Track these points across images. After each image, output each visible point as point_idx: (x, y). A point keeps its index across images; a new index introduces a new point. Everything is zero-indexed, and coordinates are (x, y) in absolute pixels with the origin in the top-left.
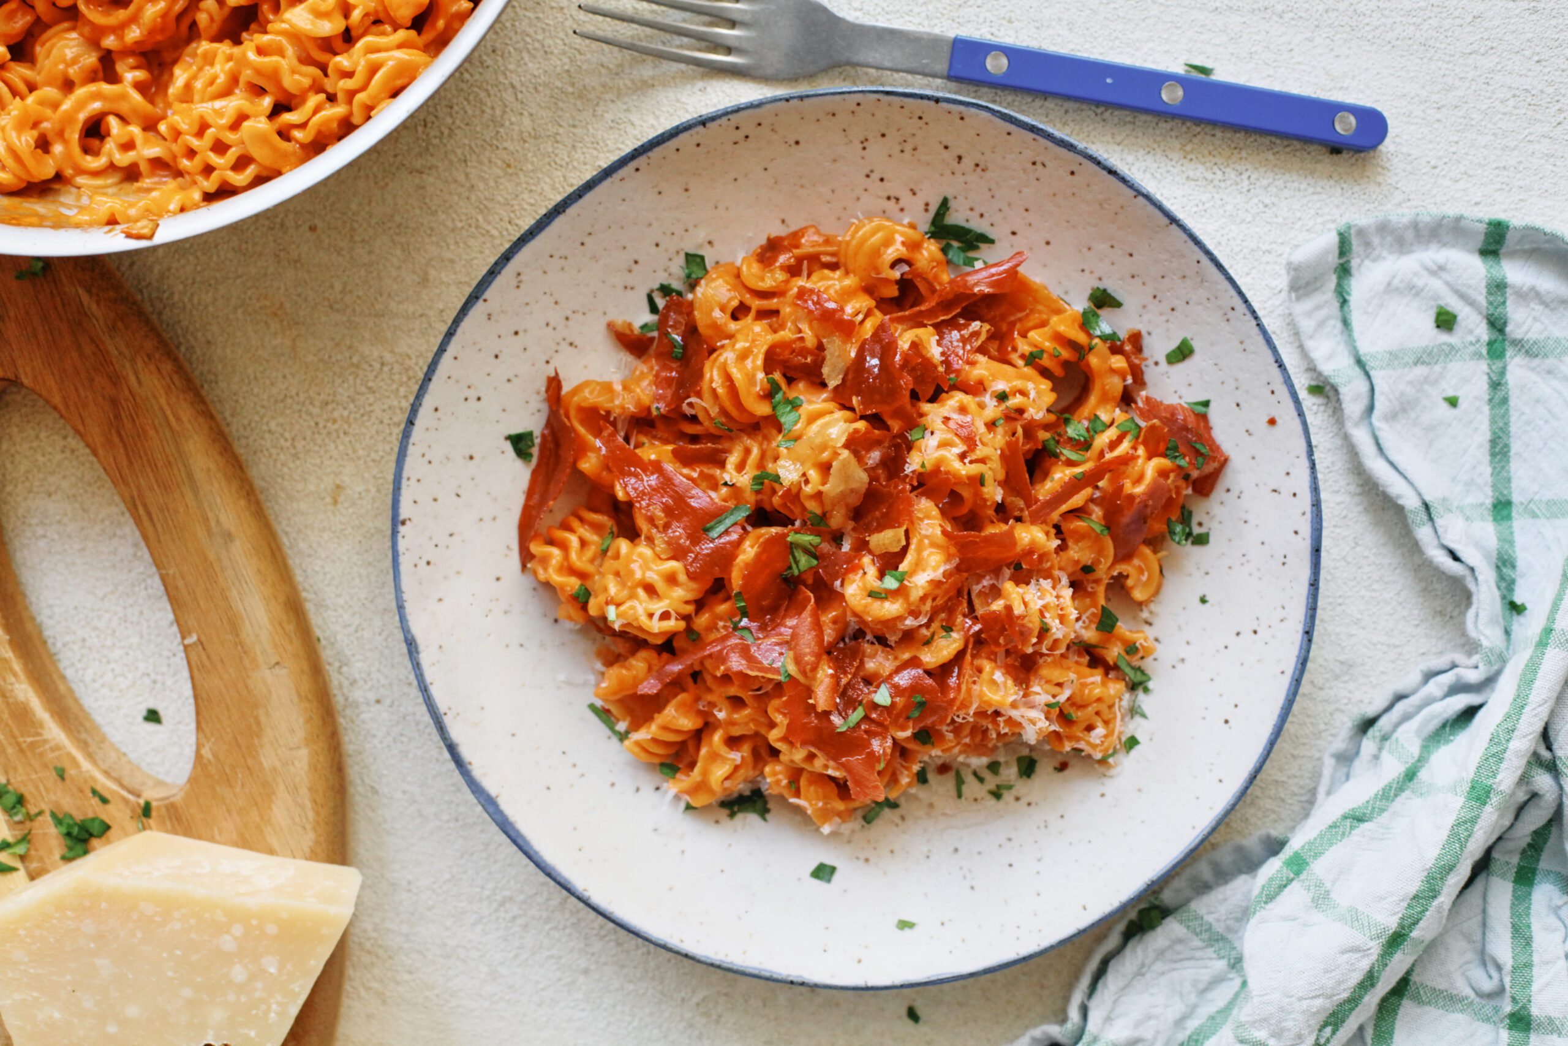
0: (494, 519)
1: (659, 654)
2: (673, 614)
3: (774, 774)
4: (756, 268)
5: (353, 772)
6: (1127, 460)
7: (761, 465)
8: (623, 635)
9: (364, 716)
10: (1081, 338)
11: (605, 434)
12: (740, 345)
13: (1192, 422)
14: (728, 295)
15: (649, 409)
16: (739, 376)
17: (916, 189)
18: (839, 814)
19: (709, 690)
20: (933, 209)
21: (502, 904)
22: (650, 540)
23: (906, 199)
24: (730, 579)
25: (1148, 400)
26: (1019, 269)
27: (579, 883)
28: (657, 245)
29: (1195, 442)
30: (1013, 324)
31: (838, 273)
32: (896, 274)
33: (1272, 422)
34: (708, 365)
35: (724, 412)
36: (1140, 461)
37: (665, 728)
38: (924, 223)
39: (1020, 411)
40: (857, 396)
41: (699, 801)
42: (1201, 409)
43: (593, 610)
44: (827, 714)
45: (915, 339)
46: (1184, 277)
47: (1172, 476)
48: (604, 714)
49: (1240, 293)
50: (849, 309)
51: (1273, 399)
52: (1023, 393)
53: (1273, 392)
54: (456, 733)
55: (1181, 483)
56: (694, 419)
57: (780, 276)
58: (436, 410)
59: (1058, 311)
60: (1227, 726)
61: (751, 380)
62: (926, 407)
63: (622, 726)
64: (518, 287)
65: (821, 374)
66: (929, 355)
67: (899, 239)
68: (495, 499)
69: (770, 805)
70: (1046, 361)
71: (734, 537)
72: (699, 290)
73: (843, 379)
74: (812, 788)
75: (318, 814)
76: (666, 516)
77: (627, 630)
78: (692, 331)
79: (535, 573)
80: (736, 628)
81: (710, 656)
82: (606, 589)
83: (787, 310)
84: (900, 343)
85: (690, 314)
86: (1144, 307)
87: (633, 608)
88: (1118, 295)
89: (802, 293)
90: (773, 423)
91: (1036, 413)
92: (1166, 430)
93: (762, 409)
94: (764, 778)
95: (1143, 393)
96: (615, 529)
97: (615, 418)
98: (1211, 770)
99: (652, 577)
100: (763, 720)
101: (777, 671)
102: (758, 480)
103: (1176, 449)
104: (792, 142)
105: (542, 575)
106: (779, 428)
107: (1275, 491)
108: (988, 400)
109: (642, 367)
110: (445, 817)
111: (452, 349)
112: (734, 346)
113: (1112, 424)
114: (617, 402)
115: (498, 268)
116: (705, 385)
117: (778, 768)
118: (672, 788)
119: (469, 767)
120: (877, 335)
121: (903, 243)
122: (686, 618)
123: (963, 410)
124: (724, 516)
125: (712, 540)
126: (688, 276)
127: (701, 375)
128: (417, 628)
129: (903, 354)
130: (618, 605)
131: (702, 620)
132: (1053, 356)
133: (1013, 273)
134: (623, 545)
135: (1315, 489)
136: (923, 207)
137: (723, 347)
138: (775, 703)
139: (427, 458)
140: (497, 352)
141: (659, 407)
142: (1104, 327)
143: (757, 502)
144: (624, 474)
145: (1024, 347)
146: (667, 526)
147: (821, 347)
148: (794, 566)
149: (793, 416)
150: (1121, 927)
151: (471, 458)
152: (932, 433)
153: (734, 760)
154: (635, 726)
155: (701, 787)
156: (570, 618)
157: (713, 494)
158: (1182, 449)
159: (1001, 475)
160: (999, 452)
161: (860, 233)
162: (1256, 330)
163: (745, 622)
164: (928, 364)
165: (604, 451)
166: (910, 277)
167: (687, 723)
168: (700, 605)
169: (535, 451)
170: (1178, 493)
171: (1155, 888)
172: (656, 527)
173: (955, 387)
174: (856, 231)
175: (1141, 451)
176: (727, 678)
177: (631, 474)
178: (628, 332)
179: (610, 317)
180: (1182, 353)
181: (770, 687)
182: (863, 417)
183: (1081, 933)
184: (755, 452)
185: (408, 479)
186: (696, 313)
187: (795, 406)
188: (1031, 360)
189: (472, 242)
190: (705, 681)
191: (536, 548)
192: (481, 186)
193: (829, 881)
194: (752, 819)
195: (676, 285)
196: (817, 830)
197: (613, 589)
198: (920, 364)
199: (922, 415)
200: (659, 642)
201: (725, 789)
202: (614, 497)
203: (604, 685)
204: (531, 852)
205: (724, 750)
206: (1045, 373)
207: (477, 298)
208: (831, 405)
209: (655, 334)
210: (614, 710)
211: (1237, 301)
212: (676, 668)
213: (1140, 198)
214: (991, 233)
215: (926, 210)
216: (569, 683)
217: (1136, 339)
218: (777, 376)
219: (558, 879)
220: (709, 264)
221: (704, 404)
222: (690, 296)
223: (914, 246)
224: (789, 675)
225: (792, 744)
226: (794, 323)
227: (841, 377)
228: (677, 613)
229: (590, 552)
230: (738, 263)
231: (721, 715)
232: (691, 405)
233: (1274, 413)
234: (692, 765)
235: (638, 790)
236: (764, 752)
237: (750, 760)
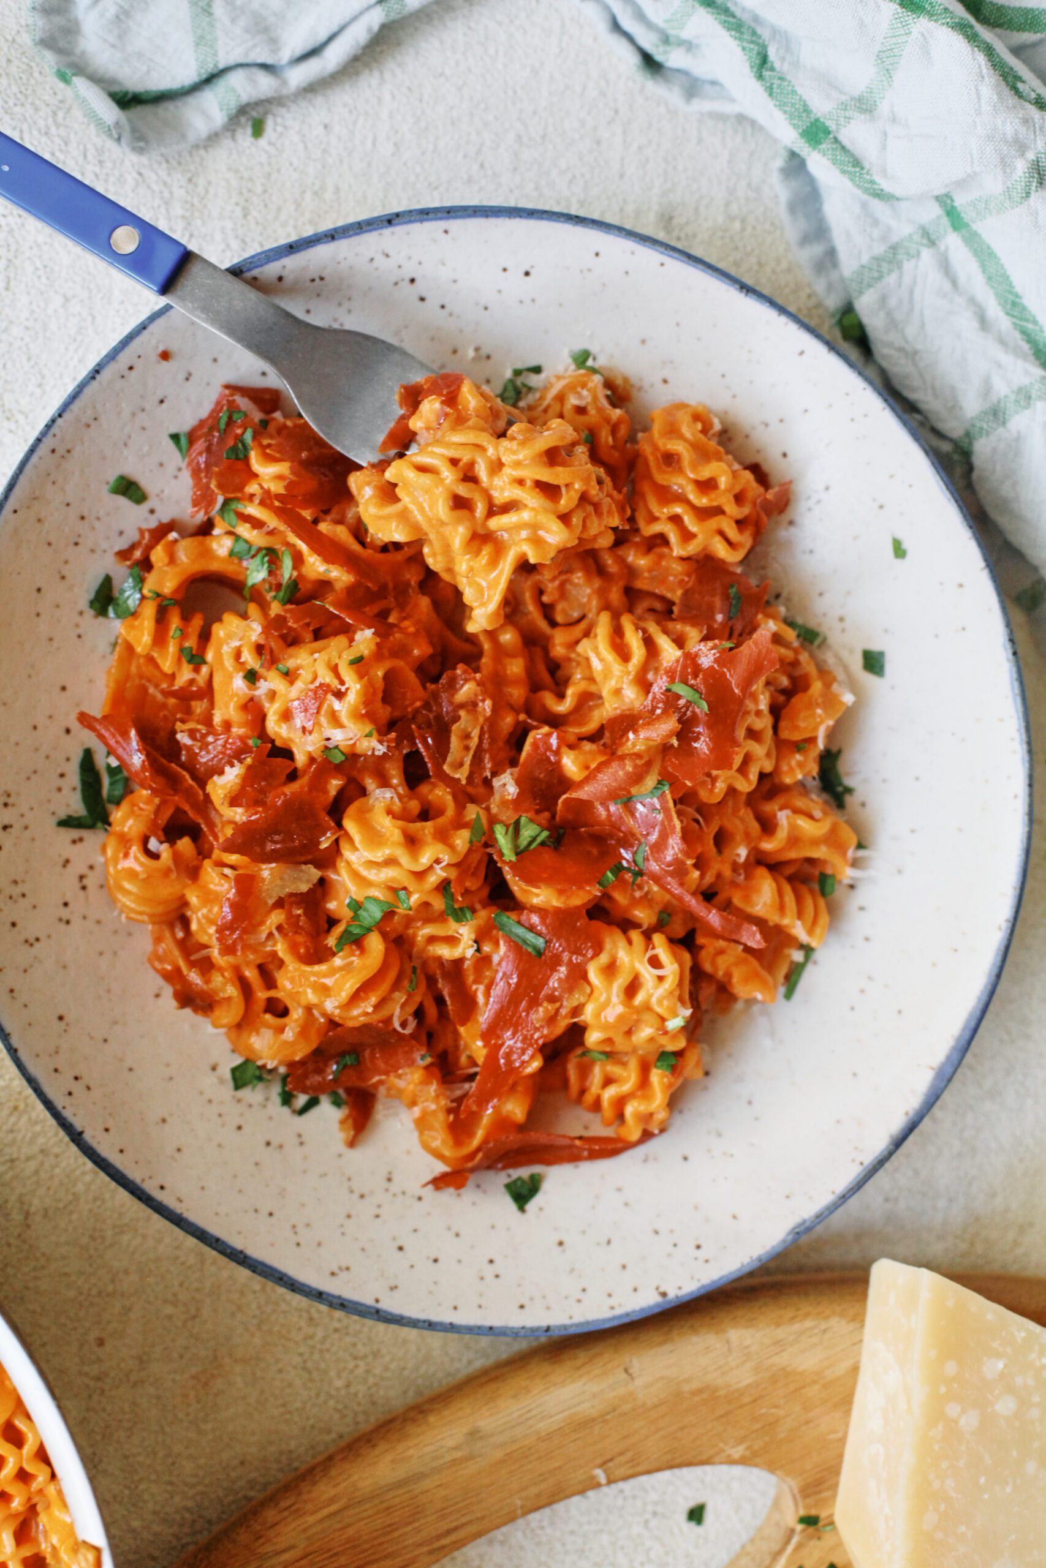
0: (619, 1190)
1: (700, 948)
2: (650, 953)
3: (791, 770)
4: (221, 1010)
6: (270, 502)
7: (441, 918)
8: (694, 1000)
10: (149, 611)
11: (473, 1108)
12: (311, 997)
13: (201, 446)
14: (263, 1029)
15: (426, 1068)
16: (348, 985)
17: (61, 861)
19: (719, 876)
20: (75, 833)
22: (577, 1011)
23: (78, 867)
24: (583, 905)
28: (239, 1128)
29: (219, 431)
31: (190, 914)
32: (164, 850)
33: (165, 356)
34: (350, 1024)
35: (396, 986)
36: (264, 485)
37: (782, 908)
38: (93, 838)
39: (259, 649)
40: (319, 843)
41: (849, 837)
42: (184, 441)
43: (681, 1044)
45: (226, 804)
46: (39, 520)
47: (267, 442)
48: (791, 980)
49: (32, 450)
50: (224, 888)
51: (139, 365)
52: (238, 655)
53: (131, 368)
54: (879, 1144)
55: (272, 428)
56: (419, 1014)
57: (217, 980)
58: (522, 1307)
59: (129, 647)
60: (532, 271)
61: (347, 968)
62: (300, 759)
63: (798, 956)
64: (348, 1269)
65: (310, 890)
66: (238, 781)
67: (122, 863)
68: (597, 1197)
70: (191, 643)
71: (534, 918)
72: (270, 1064)
73: (306, 863)
74: (797, 725)
76: (541, 1005)
77: (687, 997)
78: (319, 1056)
79: (662, 1121)
80: (638, 871)
81: (682, 886)
82: (652, 1039)
83: (253, 958)
84: (239, 820)
85: (303, 1063)
86: (93, 551)
87: (660, 1002)
89: (227, 949)
90: (387, 924)
91: (255, 630)
92: (219, 470)
93: (375, 944)
94: (800, 780)
95: (188, 515)
96: (579, 1051)
97: (452, 1101)
98: (589, 270)
99: (616, 993)
100: (730, 803)
101: (663, 801)
102: (459, 915)
103: (235, 450)
104: (62, 1024)
105: (661, 1115)
106: (389, 915)
108: (263, 687)
109: (384, 1092)
111: (446, 1317)
112: (316, 1005)
113: (232, 534)
114: (434, 1106)
115: (335, 1301)
116: (374, 1019)
117: (783, 768)
118: (849, 874)
119: (911, 1113)
120: (242, 849)
121: (126, 855)
122: (647, 935)
123: (286, 716)
124: (516, 939)
125: (548, 942)
126: (260, 1078)
127: (365, 1027)
128: (776, 1231)
129: (249, 811)
130: (663, 1020)
131: (644, 915)
132: (183, 636)
133: (107, 722)
134: (593, 1038)
136: (79, 846)
137: (324, 1014)
138: (704, 795)
139: (581, 1296)
140: (430, 1263)
141: (422, 1059)
143: (484, 907)
144: (511, 1069)
145: (186, 672)
146: (553, 999)
147: (280, 903)
148: (539, 840)
149: (369, 905)
151: (561, 1243)
152: (328, 739)
153: (788, 817)
154: (791, 941)
155: (832, 839)
157: (496, 959)
158: (232, 443)
159: (341, 641)
160: (316, 655)
161: (133, 906)
162: (67, 416)
163: (627, 864)
164: (250, 777)
165: (494, 1102)
166: (161, 833)
167: (766, 885)
168: (626, 925)
169: (523, 1173)
172: (557, 1011)
173: (262, 734)
174: (132, 910)
175: (251, 489)
176: (698, 861)
177: (509, 1062)
178: (350, 1121)
179: (342, 1148)
180: (128, 488)
181: (688, 809)
182: (339, 825)
184: (427, 931)
185: (612, 1308)
186: (297, 1058)
187: (356, 906)
188: (196, 659)
190: (711, 885)
191: (634, 1132)
193: (881, 654)
195: (276, 1089)
197: (645, 1032)
198: (252, 786)
199: (312, 759)
200: (687, 957)
201: (825, 813)
202: (541, 1070)
203: (759, 996)
204: (981, 1006)
205: (782, 833)
206: (205, 636)
207: (378, 1311)
208: (341, 865)
209: (341, 1091)
210: (783, 971)
211: (43, 449)
212: (711, 918)
214: (77, 757)
215: (81, 840)
216: (772, 1033)
218: (331, 941)
219: (999, 963)
220: (238, 1060)
221: (397, 1011)
222: (282, 1070)
223: (125, 841)
224: (660, 783)
225: (746, 762)
226: (264, 944)
227: (304, 867)
228: (647, 950)
229: (614, 1070)
230: (223, 1030)
231: (743, 853)
232: (404, 1025)
233: (154, 357)
234: (811, 861)
235: (862, 909)
236: (768, 789)
237: (781, 800)
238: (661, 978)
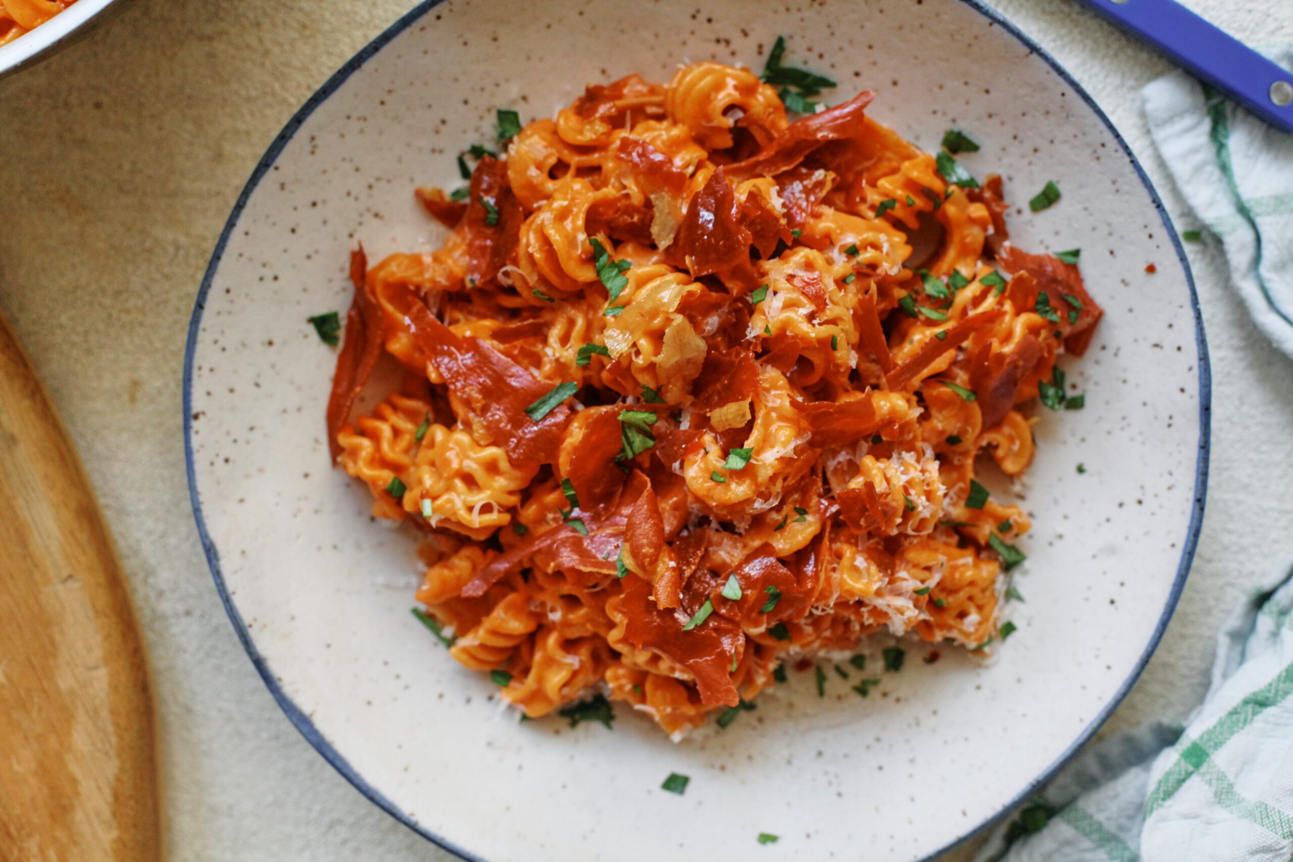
0: (299, 409)
1: (484, 551)
2: (496, 507)
3: (617, 678)
4: (574, 121)
5: (164, 689)
6: (993, 317)
7: (587, 337)
8: (442, 531)
9: (175, 630)
10: (936, 184)
11: (415, 310)
12: (559, 203)
13: (1061, 274)
14: (545, 152)
15: (462, 281)
16: (558, 239)
17: (748, 30)
18: (691, 720)
19: (541, 589)
20: (767, 50)
21: (331, 826)
22: (468, 425)
23: (738, 42)
24: (557, 465)
25: (1013, 251)
26: (866, 111)
27: (406, 807)
28: (466, 102)
29: (1067, 295)
30: (859, 175)
31: (665, 124)
32: (729, 122)
33: (1151, 269)
34: (524, 228)
35: (543, 280)
36: (1007, 318)
37: (494, 633)
38: (758, 67)
39: (873, 266)
40: (691, 255)
41: (536, 710)
42: (1070, 260)
43: (408, 506)
44: (670, 612)
45: (754, 189)
46: (1047, 113)
47: (1044, 333)
48: (428, 619)
49: (1111, 127)
50: (678, 162)
51: (1152, 243)
52: (876, 246)
53: (1151, 236)
54: (263, 646)
55: (1053, 341)
56: (511, 291)
57: (601, 128)
58: (228, 291)
59: (909, 157)
60: (1112, 607)
61: (572, 242)
62: (769, 265)
63: (448, 632)
64: (313, 153)
65: (650, 234)
66: (769, 207)
67: (731, 82)
68: (299, 388)
69: (616, 711)
70: (898, 212)
71: (560, 418)
72: (512, 148)
73: (676, 239)
74: (659, 694)
75: (120, 737)
76: (484, 397)
77: (447, 526)
78: (506, 193)
79: (345, 467)
80: (567, 519)
81: (539, 551)
82: (420, 482)
83: (609, 165)
84: (736, 195)
85: (504, 176)
86: (1004, 149)
87: (450, 501)
88: (975, 137)
89: (626, 145)
90: (598, 290)
91: (891, 268)
92: (1035, 282)
93: (586, 275)
94: (606, 682)
95: (1007, 244)
96: (431, 416)
97: (426, 294)
98: (1097, 656)
99: (471, 466)
100: (601, 620)
101: (613, 566)
102: (584, 354)
103: (1046, 302)
105: (352, 469)
106: (605, 295)
107: (1156, 345)
108: (837, 255)
109: (454, 238)
110: (265, 735)
111: (242, 223)
112: (551, 205)
113: (974, 278)
114: (427, 276)
115: (289, 132)
116: (521, 250)
117: (621, 671)
118: (505, 698)
119: (280, 684)
120: (710, 188)
121: (736, 87)
122: (511, 510)
123: (809, 266)
124: (548, 395)
125: (536, 423)
126: (502, 135)
127: (516, 240)
128: (217, 532)
129: (740, 206)
130: (434, 498)
131: (530, 512)
132: (908, 206)
133: (858, 114)
134: (439, 433)
135: (1202, 341)
136: (755, 49)
137: (539, 208)
138: (614, 600)
139: (220, 345)
140: (292, 225)
141: (473, 280)
142: (961, 171)
143: (584, 378)
144: (436, 353)
145: (874, 197)
146: (485, 410)
147: (648, 204)
148: (628, 448)
149: (619, 281)
150: (1002, 830)
151: (271, 343)
152: (775, 293)
153: (571, 665)
154: (462, 631)
155: (537, 696)
156: (386, 516)
157: (536, 372)
158: (1054, 302)
159: (855, 338)
160: (851, 312)
161: (688, 78)
162: (1129, 168)
163: (576, 512)
164: (768, 216)
165: (413, 329)
166: (744, 124)
167: (517, 626)
168: (526, 494)
169: (342, 334)
170: (1050, 352)
171: (1040, 787)
172: (474, 410)
173: (799, 243)
174: (684, 76)
175: (1008, 306)
176: (559, 575)
177: (444, 353)
178: (437, 199)
179: (418, 184)
180: (1048, 199)
181: (606, 584)
182: (697, 279)
183: (961, 842)
184: (580, 322)
185: (200, 368)
186: (510, 173)
187: (622, 269)
188: (882, 211)
189: (268, 112)
190: (535, 579)
191: (344, 440)
192: (276, 50)
193: (681, 793)
194: (596, 727)
195: (489, 146)
196: (667, 737)
197: (428, 481)
198: (760, 217)
199: (763, 274)
200: (482, 538)
201: (563, 697)
202: (426, 380)
203: (426, 587)
204: (351, 775)
205: (559, 655)
206: (898, 225)
207: (268, 166)
208: (663, 268)
209: (467, 201)
210: (440, 614)
211: (1108, 136)
212: (502, 566)
213: (996, 27)
214: (832, 75)
215: (760, 53)
216: (389, 587)
217: (996, 185)
218: (601, 237)
219: (382, 803)
220: (523, 120)
221: (520, 271)
222: (503, 157)
223: (748, 90)
224: (627, 570)
225: (633, 646)
226: (618, 178)
227: (672, 236)
228: (499, 505)
229: (405, 441)
230: (555, 117)
231: (556, 616)
232: (506, 274)
233: (1154, 259)
234: (526, 671)
235: (469, 700)
236: (605, 655)
237: (589, 665)
238: (470, 509)
